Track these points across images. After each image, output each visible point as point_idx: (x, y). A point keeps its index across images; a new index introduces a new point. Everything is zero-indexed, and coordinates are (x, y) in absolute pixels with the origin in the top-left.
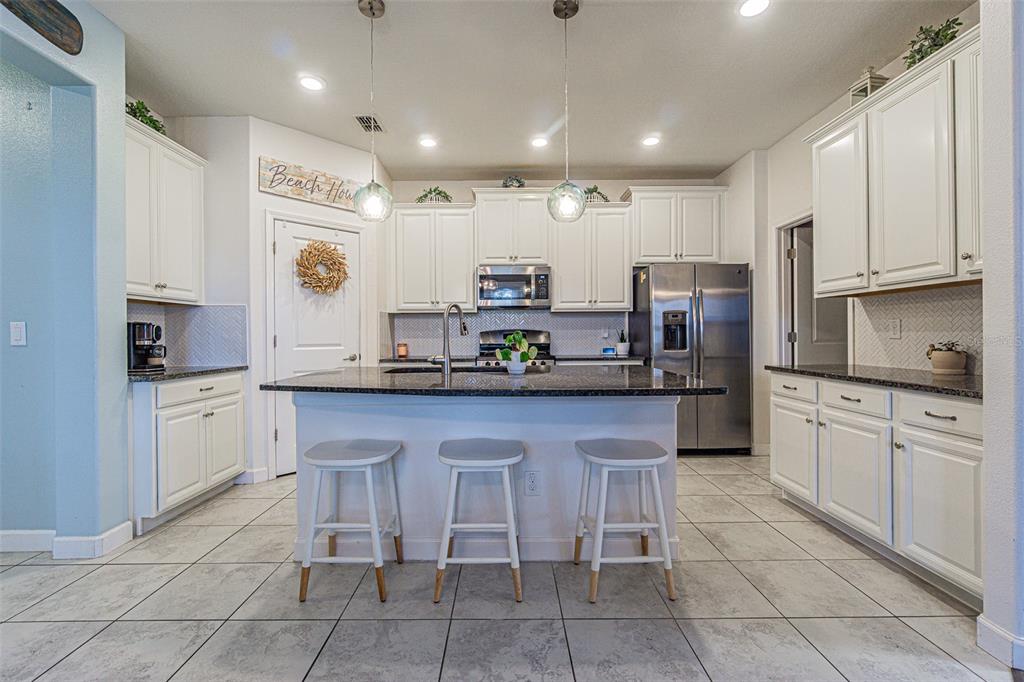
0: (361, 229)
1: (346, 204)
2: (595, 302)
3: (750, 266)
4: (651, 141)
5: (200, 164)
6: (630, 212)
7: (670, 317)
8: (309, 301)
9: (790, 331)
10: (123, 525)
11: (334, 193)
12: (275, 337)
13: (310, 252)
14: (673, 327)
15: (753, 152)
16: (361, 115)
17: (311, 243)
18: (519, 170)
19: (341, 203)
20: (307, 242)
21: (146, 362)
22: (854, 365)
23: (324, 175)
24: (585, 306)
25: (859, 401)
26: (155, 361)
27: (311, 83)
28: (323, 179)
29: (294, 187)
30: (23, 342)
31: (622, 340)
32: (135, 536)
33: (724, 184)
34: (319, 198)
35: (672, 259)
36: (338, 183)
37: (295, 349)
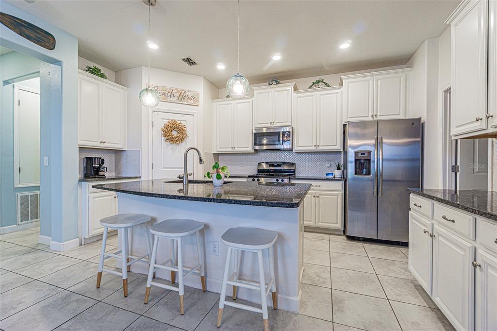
0: (195, 113)
1: (187, 102)
2: (319, 146)
3: (422, 119)
4: (345, 46)
5: (125, 90)
6: (341, 91)
7: (360, 154)
8: (169, 147)
9: (454, 164)
10: (75, 240)
11: (181, 97)
12: (153, 164)
13: (168, 125)
14: (362, 161)
15: (426, 41)
16: (183, 58)
17: (169, 121)
18: (277, 75)
19: (185, 101)
20: (167, 121)
21: (98, 174)
22: (492, 192)
23: (176, 89)
24: (312, 148)
25: (453, 221)
26: (101, 173)
27: (153, 46)
28: (176, 91)
29: (162, 96)
30: (47, 165)
31: (338, 168)
32: (81, 245)
33: (411, 66)
34: (174, 100)
35: (370, 118)
36: (183, 92)
37: (162, 169)
